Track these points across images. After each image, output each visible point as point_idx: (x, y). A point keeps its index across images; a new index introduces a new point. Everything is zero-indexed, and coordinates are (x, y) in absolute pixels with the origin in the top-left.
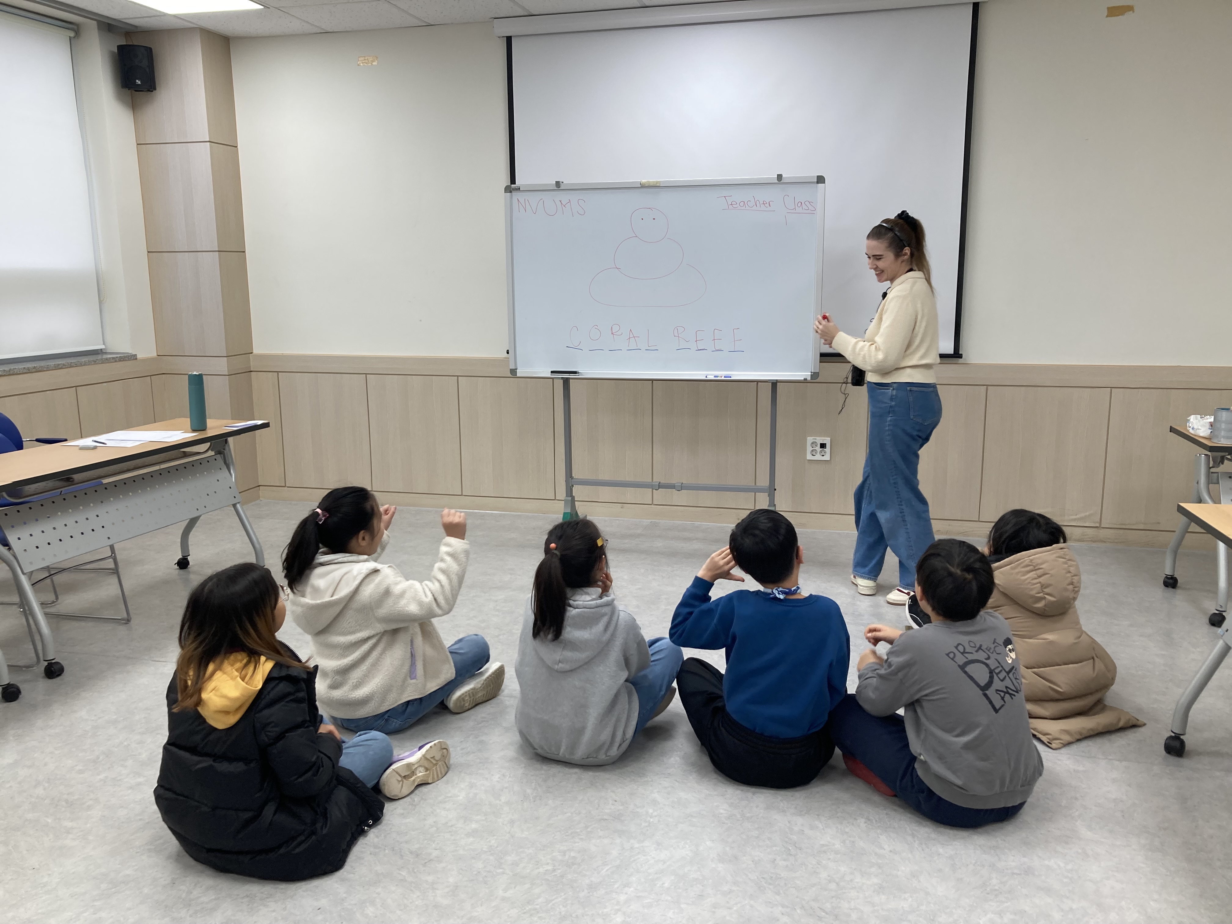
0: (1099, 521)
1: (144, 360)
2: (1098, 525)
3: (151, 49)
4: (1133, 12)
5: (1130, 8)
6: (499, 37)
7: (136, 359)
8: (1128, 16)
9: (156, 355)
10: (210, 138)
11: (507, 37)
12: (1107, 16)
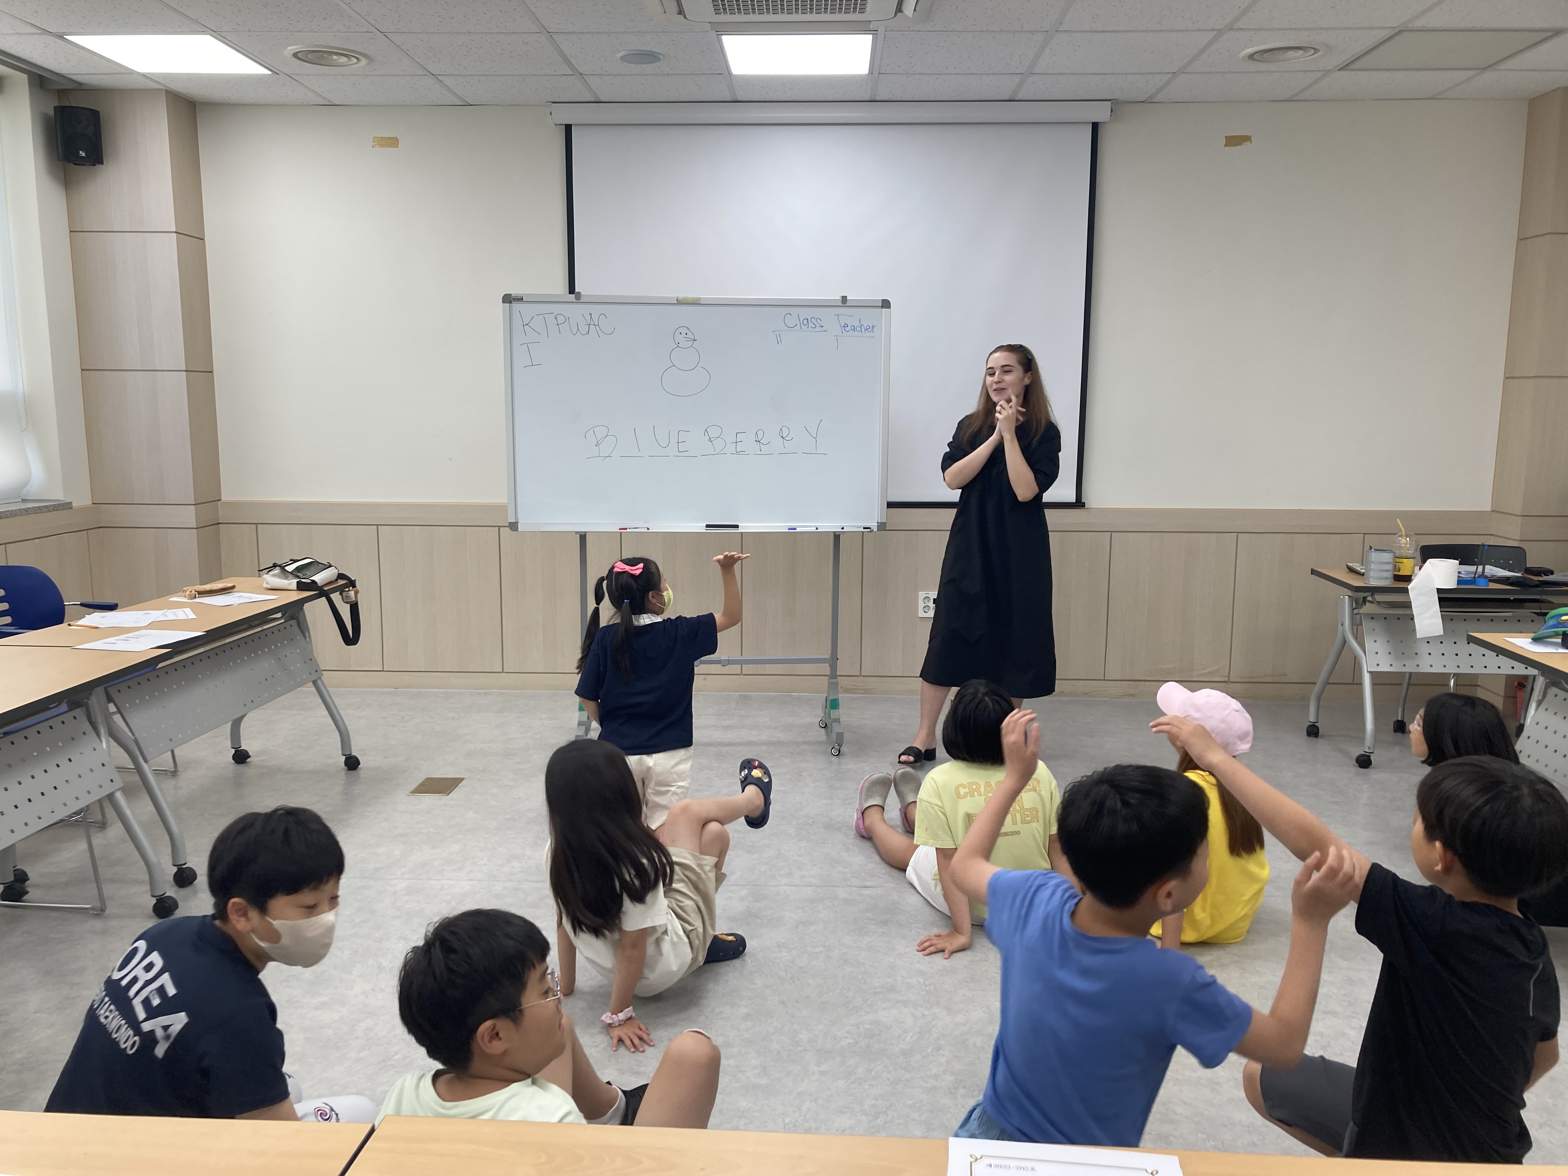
0: (1227, 675)
1: (82, 509)
2: (1226, 679)
3: (98, 112)
4: (1251, 142)
5: (1248, 139)
6: (556, 125)
7: (72, 508)
8: (1246, 146)
9: (91, 503)
10: (176, 227)
11: (566, 125)
12: (1225, 146)
